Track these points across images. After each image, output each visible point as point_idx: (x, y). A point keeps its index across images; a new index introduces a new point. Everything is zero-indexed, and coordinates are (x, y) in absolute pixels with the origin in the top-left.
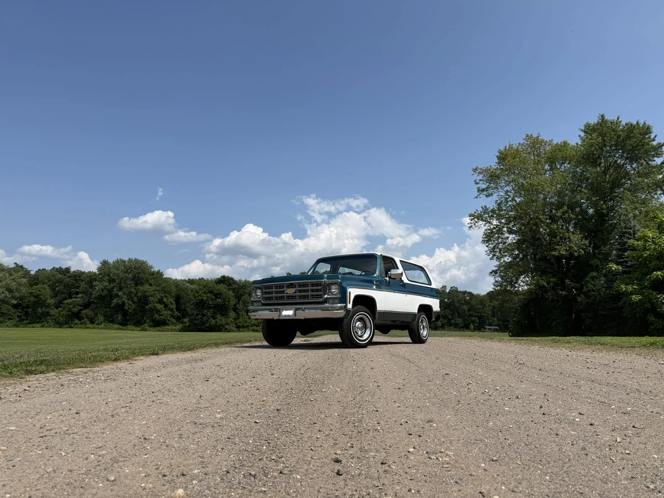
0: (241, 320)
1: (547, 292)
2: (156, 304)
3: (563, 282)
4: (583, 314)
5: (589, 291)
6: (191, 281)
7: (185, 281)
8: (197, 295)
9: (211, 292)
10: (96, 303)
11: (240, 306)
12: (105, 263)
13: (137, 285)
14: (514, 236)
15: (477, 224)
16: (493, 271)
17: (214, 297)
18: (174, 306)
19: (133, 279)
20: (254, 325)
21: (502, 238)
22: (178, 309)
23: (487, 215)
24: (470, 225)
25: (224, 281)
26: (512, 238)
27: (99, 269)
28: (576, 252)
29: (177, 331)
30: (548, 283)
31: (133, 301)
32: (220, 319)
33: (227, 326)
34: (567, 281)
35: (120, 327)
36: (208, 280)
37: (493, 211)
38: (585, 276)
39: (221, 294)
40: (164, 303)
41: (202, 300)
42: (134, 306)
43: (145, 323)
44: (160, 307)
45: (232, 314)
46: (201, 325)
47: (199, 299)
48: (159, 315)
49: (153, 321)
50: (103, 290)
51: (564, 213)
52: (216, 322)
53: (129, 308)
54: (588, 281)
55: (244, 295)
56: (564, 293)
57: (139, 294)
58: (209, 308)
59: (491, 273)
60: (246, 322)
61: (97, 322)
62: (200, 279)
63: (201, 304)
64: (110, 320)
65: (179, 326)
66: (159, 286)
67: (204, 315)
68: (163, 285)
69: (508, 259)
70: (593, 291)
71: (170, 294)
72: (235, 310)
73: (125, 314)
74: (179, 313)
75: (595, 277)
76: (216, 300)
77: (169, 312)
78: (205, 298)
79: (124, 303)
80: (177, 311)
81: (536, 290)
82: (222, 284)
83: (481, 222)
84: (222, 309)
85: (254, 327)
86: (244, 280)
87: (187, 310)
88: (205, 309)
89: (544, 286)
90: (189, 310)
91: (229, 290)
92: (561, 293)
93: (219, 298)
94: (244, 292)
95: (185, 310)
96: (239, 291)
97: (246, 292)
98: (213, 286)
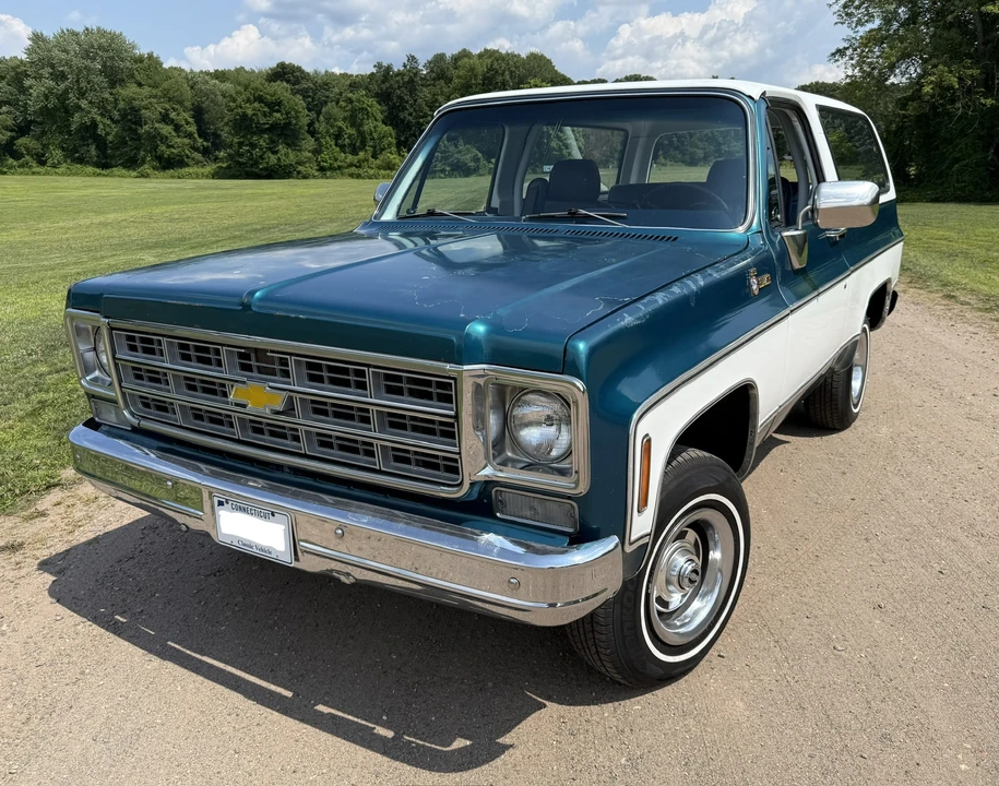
0: (325, 155)
1: (953, 101)
2: (157, 125)
3: (991, 77)
6: (220, 76)
7: (208, 73)
8: (233, 104)
9: (260, 99)
10: (41, 123)
11: (321, 127)
12: (37, 38)
13: (112, 85)
16: (839, 51)
17: (266, 109)
18: (193, 129)
19: (105, 70)
20: (351, 165)
22: (202, 133)
25: (285, 73)
27: (30, 51)
29: (207, 177)
30: (960, 79)
31: (112, 119)
32: (286, 155)
33: (300, 168)
35: (98, 171)
36: (253, 72)
39: (279, 103)
40: (172, 121)
41: (244, 116)
42: (115, 129)
43: (144, 162)
44: (166, 129)
45: (309, 143)
46: (252, 166)
47: (238, 114)
48: (169, 147)
49: (159, 158)
50: (46, 97)
52: (279, 159)
53: (107, 134)
55: (326, 103)
56: (989, 102)
57: (121, 105)
58: (261, 131)
59: (833, 55)
60: (336, 160)
61: (50, 162)
62: (237, 70)
63: (243, 124)
64: (76, 157)
65: (210, 168)
66: (155, 86)
67: (253, 146)
68: (165, 85)
71: (180, 103)
72: (312, 133)
73: (101, 143)
74: (206, 140)
76: (271, 114)
77: (186, 141)
78: (250, 112)
79: (94, 124)
80: (200, 136)
81: (933, 96)
82: (279, 82)
84: (285, 133)
85: (353, 169)
86: (323, 72)
87: (220, 136)
88: (254, 133)
89: (950, 88)
90: (224, 135)
91: (294, 93)
92: (983, 101)
93: (278, 111)
94: (328, 97)
95: (216, 136)
96: (315, 94)
97: (331, 95)
98: (263, 85)
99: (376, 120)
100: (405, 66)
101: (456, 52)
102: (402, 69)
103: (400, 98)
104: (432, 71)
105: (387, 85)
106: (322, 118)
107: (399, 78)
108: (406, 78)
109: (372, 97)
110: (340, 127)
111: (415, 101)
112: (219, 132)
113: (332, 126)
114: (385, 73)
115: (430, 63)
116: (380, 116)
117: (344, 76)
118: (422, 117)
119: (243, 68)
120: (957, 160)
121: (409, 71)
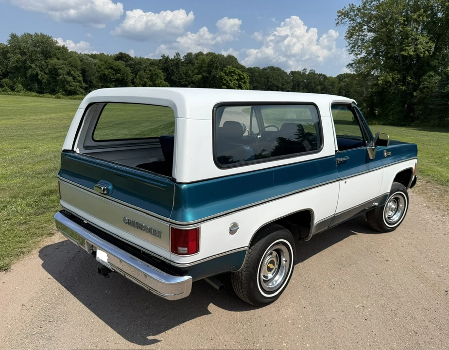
1: (390, 86)
2: (65, 76)
3: (405, 78)
4: (415, 107)
5: (424, 88)
6: (94, 56)
7: (88, 55)
8: (99, 70)
9: (111, 68)
10: (14, 73)
11: (137, 81)
12: (13, 37)
13: (46, 58)
14: (372, 34)
15: (343, 21)
16: (350, 64)
17: (114, 72)
18: (81, 79)
19: (42, 52)
21: (362, 36)
22: (85, 81)
23: (352, 13)
24: (337, 21)
25: (122, 57)
26: (371, 35)
27: (10, 42)
28: (422, 53)
30: (393, 79)
31: (45, 72)
34: (409, 78)
35: (38, 95)
36: (108, 55)
37: (359, 10)
38: (424, 74)
39: (120, 70)
40: (72, 75)
41: (104, 75)
42: (47, 77)
43: (58, 92)
44: (69, 78)
47: (102, 74)
48: (70, 86)
49: (66, 91)
50: (17, 62)
51: (419, 16)
53: (43, 79)
54: (426, 79)
55: (139, 71)
56: (404, 88)
57: (50, 67)
58: (111, 81)
59: (348, 65)
61: (16, 90)
62: (101, 54)
63: (104, 78)
64: (29, 88)
66: (65, 60)
68: (70, 59)
69: (363, 55)
70: (428, 87)
71: (76, 67)
72: (133, 83)
73: (40, 82)
74: (87, 84)
75: (432, 75)
76: (116, 75)
77: (78, 84)
78: (107, 73)
79: (37, 74)
80: (84, 82)
81: (382, 84)
82: (120, 61)
83: (347, 19)
84: (122, 83)
86: (139, 57)
87: (93, 82)
88: (108, 82)
89: (390, 82)
90: (94, 82)
91: (126, 66)
92: (401, 88)
93: (119, 73)
94: (140, 68)
95: (91, 82)
96: (135, 66)
97: (142, 67)
98: (113, 62)
99: (161, 79)
100: (175, 57)
102: (173, 58)
103: (172, 71)
104: (186, 60)
105: (167, 64)
106: (137, 77)
107: (172, 62)
108: (175, 63)
109: (160, 69)
110: (145, 81)
111: (179, 72)
112: (92, 81)
113: (142, 81)
114: (166, 60)
115: (185, 56)
116: (163, 78)
117: (148, 59)
118: (181, 79)
119: (103, 53)
120: (392, 109)
121: (176, 59)
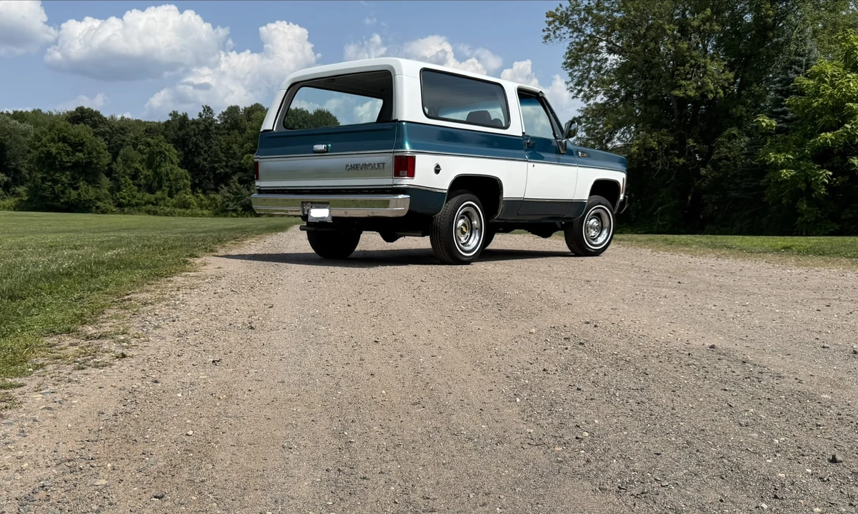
0: (124, 192)
1: (655, 158)
3: (683, 143)
4: (704, 197)
5: (720, 159)
6: (19, 116)
7: (8, 114)
8: (38, 144)
9: (64, 140)
11: (118, 167)
14: (616, 57)
15: (558, 32)
17: (70, 149)
20: (148, 202)
21: (596, 61)
22: (4, 169)
23: (576, 16)
24: (546, 34)
25: (84, 117)
26: (613, 60)
28: (712, 92)
29: (9, 209)
30: (660, 143)
32: (86, 191)
33: (99, 204)
34: (691, 142)
36: (51, 114)
37: (588, 10)
38: (719, 133)
39: (82, 144)
41: (49, 154)
45: (105, 181)
46: (53, 200)
47: (42, 152)
51: (704, 22)
52: (79, 194)
54: (722, 143)
55: (122, 145)
56: (682, 161)
58: (63, 169)
60: (134, 197)
62: (34, 112)
63: (48, 162)
65: (10, 201)
67: (55, 182)
69: (600, 99)
70: (727, 158)
72: (109, 173)
75: (734, 135)
76: (73, 153)
78: (54, 151)
80: (2, 172)
81: (639, 155)
82: (80, 124)
83: (565, 29)
84: (87, 171)
85: (150, 207)
86: (119, 117)
87: (20, 172)
88: (56, 171)
89: (653, 149)
90: (24, 171)
91: (96, 134)
92: (677, 160)
93: (80, 151)
94: (124, 141)
95: (17, 171)
96: (111, 138)
97: (127, 139)
98: (67, 126)
99: (172, 163)
100: (200, 115)
101: (248, 105)
102: (196, 117)
103: (196, 145)
104: (226, 122)
105: (183, 132)
106: (119, 159)
107: (194, 127)
108: (202, 127)
109: (168, 142)
110: (137, 169)
111: (210, 147)
112: (20, 168)
113: (129, 167)
114: (180, 122)
115: (224, 113)
116: (176, 160)
117: (138, 122)
118: (216, 162)
119: (40, 110)
120: (660, 204)
121: (204, 120)
